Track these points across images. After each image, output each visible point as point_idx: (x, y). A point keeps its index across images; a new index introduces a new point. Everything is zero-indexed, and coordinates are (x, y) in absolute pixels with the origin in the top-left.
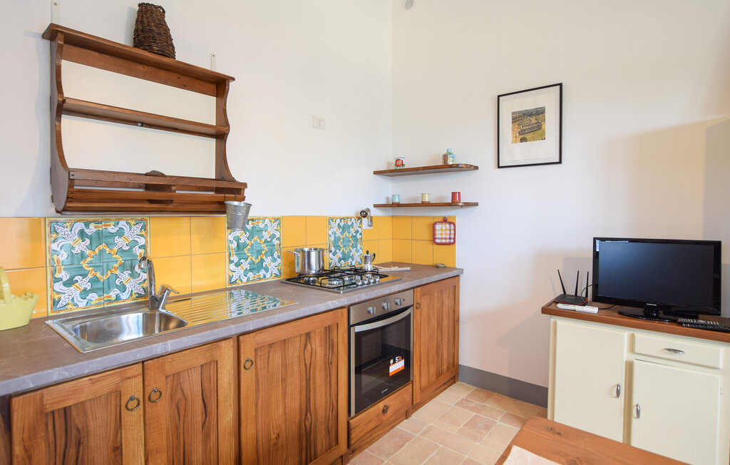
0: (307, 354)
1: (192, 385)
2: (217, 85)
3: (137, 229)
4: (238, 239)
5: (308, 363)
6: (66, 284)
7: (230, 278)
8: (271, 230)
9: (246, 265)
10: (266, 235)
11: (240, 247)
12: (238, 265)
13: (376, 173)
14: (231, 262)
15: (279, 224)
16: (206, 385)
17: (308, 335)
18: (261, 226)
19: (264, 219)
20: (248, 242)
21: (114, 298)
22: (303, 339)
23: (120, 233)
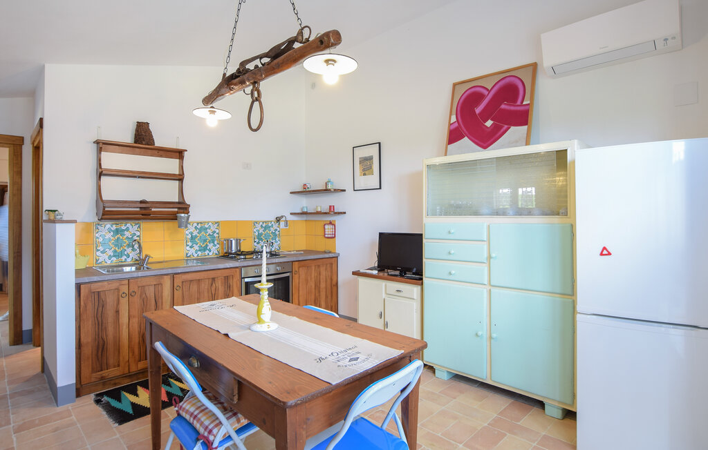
0: (213, 289)
1: (150, 292)
2: (179, 154)
3: (136, 227)
4: (191, 233)
5: (213, 293)
6: (102, 252)
7: (187, 254)
8: (213, 228)
9: (196, 247)
10: (209, 231)
11: (193, 238)
12: (191, 247)
13: (291, 193)
14: (187, 245)
15: (218, 225)
16: (157, 293)
17: (213, 279)
18: (206, 226)
19: (208, 223)
20: (198, 235)
21: (124, 260)
22: (210, 281)
23: (127, 229)
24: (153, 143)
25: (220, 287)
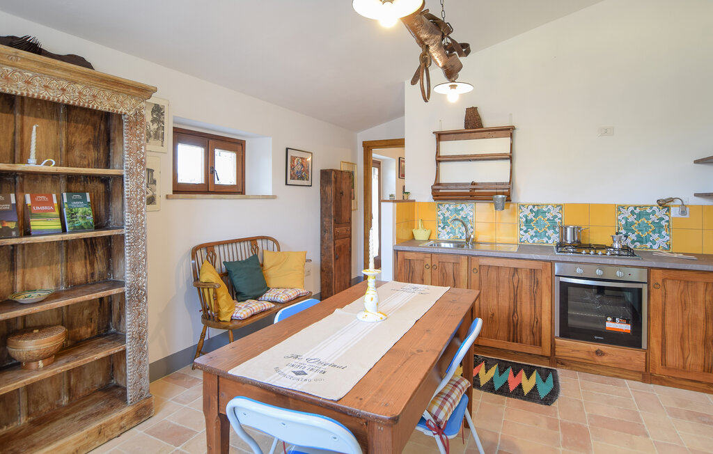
0: (515, 281)
1: (450, 268)
3: (469, 208)
4: (526, 217)
5: (516, 285)
7: (521, 239)
8: (554, 212)
9: (532, 233)
10: (549, 216)
11: (528, 222)
12: (526, 232)
13: (696, 162)
14: (521, 229)
15: (561, 209)
17: (516, 269)
18: (545, 209)
19: (547, 205)
20: (534, 219)
21: (459, 237)
22: (512, 271)
23: (462, 209)
24: (481, 126)
25: (524, 280)
